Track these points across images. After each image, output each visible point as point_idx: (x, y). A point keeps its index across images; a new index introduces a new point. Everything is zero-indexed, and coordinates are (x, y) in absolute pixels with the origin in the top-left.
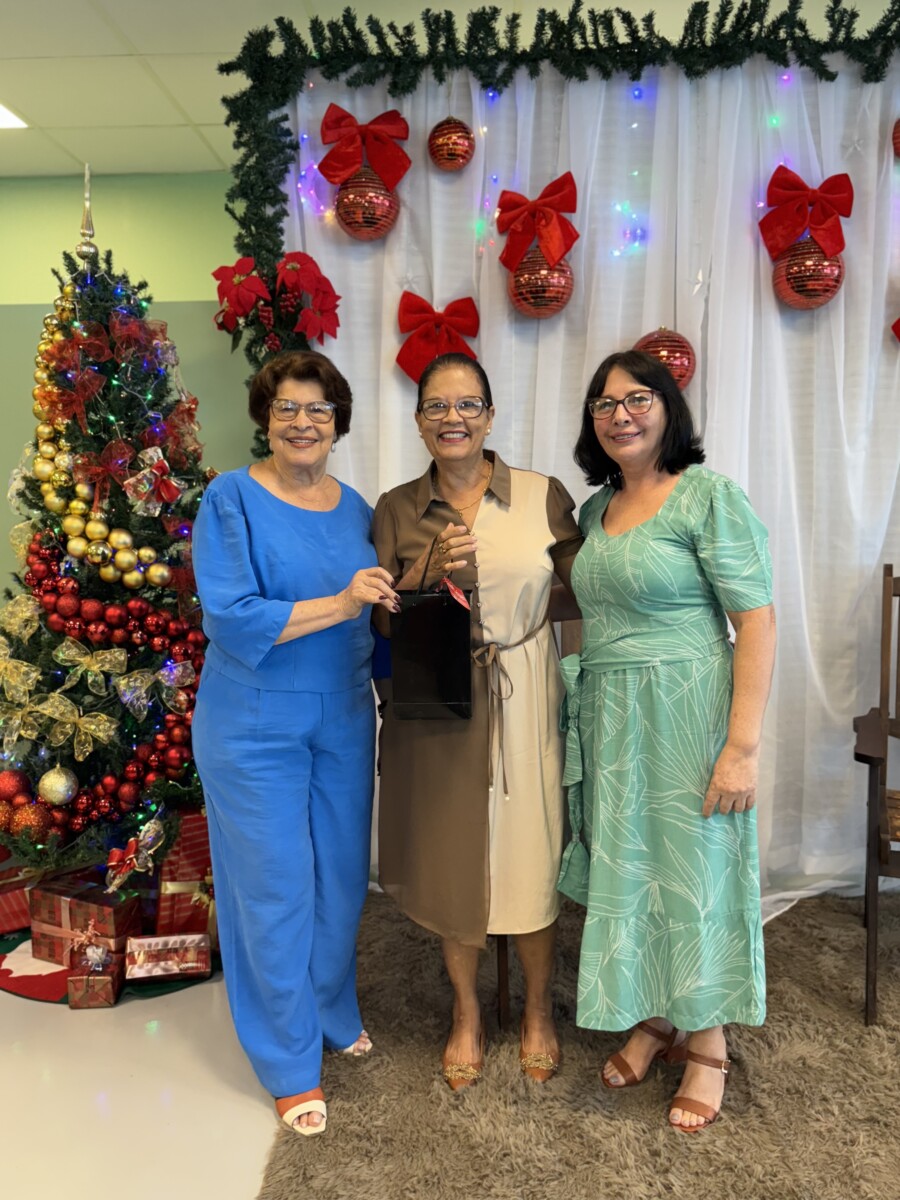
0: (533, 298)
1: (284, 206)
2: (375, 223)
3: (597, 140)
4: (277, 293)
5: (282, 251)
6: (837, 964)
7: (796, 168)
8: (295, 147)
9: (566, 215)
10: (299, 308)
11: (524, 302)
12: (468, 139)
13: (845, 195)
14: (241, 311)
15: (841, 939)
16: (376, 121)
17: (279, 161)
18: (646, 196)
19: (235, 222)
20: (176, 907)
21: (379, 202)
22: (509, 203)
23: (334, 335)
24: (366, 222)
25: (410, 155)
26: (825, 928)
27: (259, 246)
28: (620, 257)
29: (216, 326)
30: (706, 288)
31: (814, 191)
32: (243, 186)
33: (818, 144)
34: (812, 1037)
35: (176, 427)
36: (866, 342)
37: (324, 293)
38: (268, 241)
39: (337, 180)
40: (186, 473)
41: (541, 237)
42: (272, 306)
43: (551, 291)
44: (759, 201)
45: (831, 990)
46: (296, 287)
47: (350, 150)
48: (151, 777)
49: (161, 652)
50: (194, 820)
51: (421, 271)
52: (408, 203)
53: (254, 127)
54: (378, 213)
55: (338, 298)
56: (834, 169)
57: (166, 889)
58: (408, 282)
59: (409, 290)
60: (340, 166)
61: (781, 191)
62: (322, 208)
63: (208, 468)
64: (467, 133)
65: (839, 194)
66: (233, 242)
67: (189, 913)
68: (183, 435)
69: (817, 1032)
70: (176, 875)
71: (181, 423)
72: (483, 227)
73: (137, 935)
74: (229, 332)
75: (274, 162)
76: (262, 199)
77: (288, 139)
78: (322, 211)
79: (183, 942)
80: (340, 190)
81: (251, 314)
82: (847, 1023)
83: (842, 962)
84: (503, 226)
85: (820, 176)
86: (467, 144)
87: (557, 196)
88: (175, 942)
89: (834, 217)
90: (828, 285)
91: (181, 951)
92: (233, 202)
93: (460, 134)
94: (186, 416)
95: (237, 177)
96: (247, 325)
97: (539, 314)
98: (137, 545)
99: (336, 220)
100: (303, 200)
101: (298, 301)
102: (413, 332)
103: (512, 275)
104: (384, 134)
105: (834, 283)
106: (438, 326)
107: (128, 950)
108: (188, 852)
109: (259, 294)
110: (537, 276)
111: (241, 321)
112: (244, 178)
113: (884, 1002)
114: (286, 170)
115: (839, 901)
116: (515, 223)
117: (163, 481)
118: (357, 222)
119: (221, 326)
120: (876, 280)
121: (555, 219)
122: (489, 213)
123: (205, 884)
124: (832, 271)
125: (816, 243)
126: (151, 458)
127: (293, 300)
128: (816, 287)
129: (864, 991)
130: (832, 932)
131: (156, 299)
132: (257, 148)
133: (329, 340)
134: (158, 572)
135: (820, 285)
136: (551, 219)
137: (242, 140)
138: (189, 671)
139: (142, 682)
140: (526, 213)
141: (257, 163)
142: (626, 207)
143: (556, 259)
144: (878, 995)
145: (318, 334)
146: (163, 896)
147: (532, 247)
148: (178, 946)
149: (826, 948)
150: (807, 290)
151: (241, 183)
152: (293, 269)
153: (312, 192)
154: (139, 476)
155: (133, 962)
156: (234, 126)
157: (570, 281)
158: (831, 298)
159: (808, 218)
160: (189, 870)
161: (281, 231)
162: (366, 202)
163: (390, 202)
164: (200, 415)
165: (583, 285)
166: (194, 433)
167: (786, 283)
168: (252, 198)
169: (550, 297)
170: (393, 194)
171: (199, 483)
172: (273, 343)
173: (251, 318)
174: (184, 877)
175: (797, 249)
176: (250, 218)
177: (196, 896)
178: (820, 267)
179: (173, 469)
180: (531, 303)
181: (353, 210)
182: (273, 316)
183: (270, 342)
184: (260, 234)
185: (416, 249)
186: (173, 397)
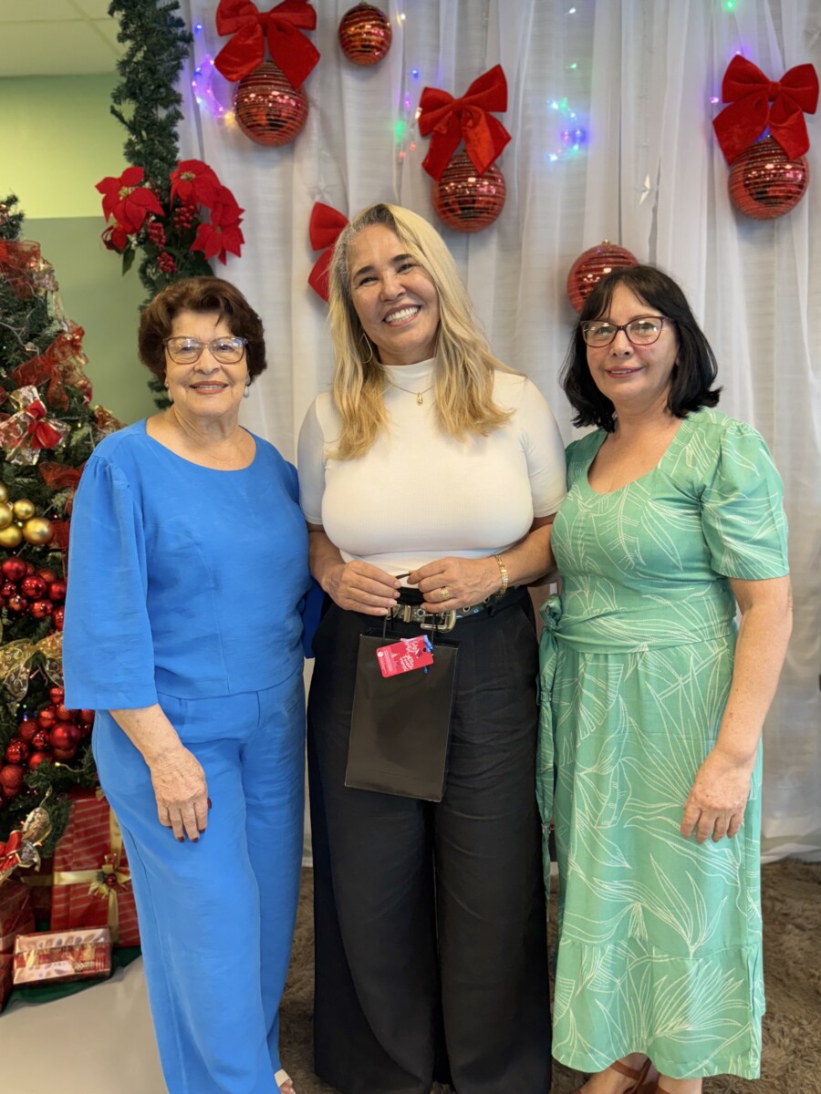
0: (463, 209)
1: (178, 108)
2: (281, 126)
3: (530, 29)
4: (171, 207)
5: (176, 159)
6: (803, 945)
7: (754, 58)
8: (188, 39)
9: (496, 115)
10: (196, 224)
11: (450, 214)
12: (384, 27)
13: (806, 89)
14: (130, 228)
15: (807, 913)
16: (277, 9)
17: (170, 56)
18: (586, 92)
19: (124, 126)
20: (72, 899)
21: (285, 101)
22: (432, 101)
23: (238, 254)
24: (271, 125)
25: (319, 48)
26: (788, 900)
27: (150, 154)
28: (557, 161)
29: (104, 246)
30: (654, 195)
31: (775, 84)
32: (130, 85)
33: (779, 30)
34: (777, 1040)
35: (57, 362)
37: (225, 205)
38: (161, 148)
39: (234, 76)
40: (70, 413)
41: (468, 140)
42: (164, 228)
43: (480, 202)
44: (713, 96)
45: (797, 979)
46: (192, 199)
47: (250, 42)
48: (36, 758)
49: (42, 619)
50: (89, 804)
51: (334, 180)
52: (318, 103)
53: (140, 16)
54: (283, 114)
55: (241, 211)
56: (796, 59)
57: (60, 879)
58: (320, 192)
59: (321, 202)
60: (238, 60)
61: (735, 83)
62: (221, 109)
63: (97, 407)
64: (382, 21)
65: (803, 87)
66: (123, 150)
67: (85, 905)
68: (70, 368)
69: (783, 1033)
70: (70, 864)
71: (60, 356)
72: (402, 129)
73: (28, 932)
74: (119, 252)
75: (165, 56)
76: (153, 100)
77: (180, 31)
78: (221, 113)
79: (79, 940)
80: (240, 88)
81: (143, 231)
82: (816, 1021)
83: (808, 942)
84: (425, 127)
85: (781, 64)
86: (382, 34)
87: (486, 92)
88: (72, 938)
89: (795, 116)
90: (790, 192)
91: (77, 949)
92: (120, 104)
93: (374, 22)
94: (67, 349)
95: (123, 74)
96: (136, 245)
97: (467, 228)
98: (13, 497)
99: (237, 123)
100: (199, 100)
101: (196, 216)
103: (438, 183)
104: (288, 23)
105: (797, 189)
107: (17, 950)
108: (82, 839)
109: (150, 209)
110: (464, 184)
111: (133, 239)
112: (131, 76)
114: (179, 67)
116: (438, 125)
117: (41, 424)
118: (260, 125)
119: (110, 245)
121: (483, 119)
122: (409, 113)
123: (103, 873)
124: (795, 175)
125: (777, 143)
126: (25, 399)
127: (188, 215)
128: (781, 194)
130: (797, 906)
131: (28, 216)
132: (145, 41)
133: (232, 260)
134: (38, 528)
135: (781, 191)
136: (480, 116)
137: (128, 32)
139: (20, 654)
140: (451, 113)
141: (144, 58)
142: (563, 105)
143: (485, 165)
145: (219, 252)
146: (56, 887)
147: (459, 151)
148: (73, 944)
149: (790, 927)
150: (767, 198)
151: (128, 82)
152: (188, 179)
153: (209, 91)
154: (13, 419)
155: (22, 964)
156: (119, 15)
157: (501, 190)
158: (793, 206)
160: (84, 858)
161: (176, 136)
162: (269, 101)
163: (297, 102)
164: (86, 345)
165: (517, 194)
166: (80, 367)
167: (744, 189)
168: (141, 98)
169: (478, 208)
170: (300, 92)
171: (86, 424)
172: (164, 265)
173: (141, 236)
174: (79, 866)
175: (754, 151)
176: (139, 122)
177: (94, 886)
178: (782, 171)
179: (53, 410)
180: (458, 215)
181: (254, 110)
182: (165, 233)
183: (163, 263)
184: (152, 140)
185: (328, 155)
186: (55, 328)
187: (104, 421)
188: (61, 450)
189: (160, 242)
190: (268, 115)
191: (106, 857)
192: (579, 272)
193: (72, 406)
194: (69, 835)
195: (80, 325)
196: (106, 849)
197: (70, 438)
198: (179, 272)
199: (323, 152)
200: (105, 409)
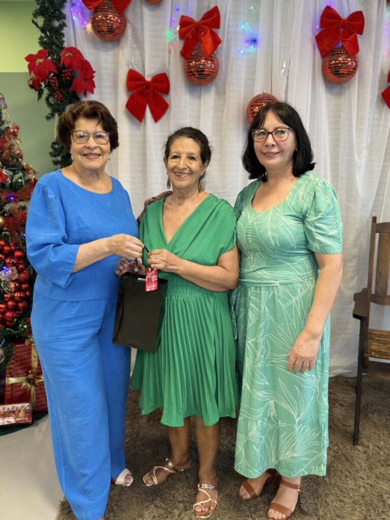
0: (199, 74)
1: (64, 21)
2: (113, 32)
4: (61, 69)
5: (63, 46)
6: (342, 412)
7: (336, 7)
9: (215, 30)
10: (73, 77)
11: (192, 77)
13: (360, 22)
14: (41, 79)
15: (345, 399)
18: (257, 20)
19: (38, 29)
20: (14, 390)
21: (115, 20)
22: (185, 23)
23: (93, 92)
24: (109, 31)
26: (337, 394)
27: (51, 43)
28: (243, 53)
29: (29, 87)
30: (287, 71)
31: (344, 20)
35: (6, 142)
36: (368, 102)
37: (86, 69)
38: (56, 40)
39: (91, 7)
40: (13, 166)
41: (201, 42)
42: (58, 79)
43: (207, 71)
44: (316, 25)
45: (338, 427)
46: (70, 66)
51: (138, 58)
52: (131, 21)
55: (94, 72)
56: (355, 8)
57: (8, 381)
58: (132, 64)
59: (133, 69)
61: (327, 19)
62: (85, 22)
63: (25, 164)
65: (357, 22)
66: (39, 41)
67: (21, 393)
68: (13, 145)
70: (13, 374)
71: (8, 139)
72: (171, 35)
74: (36, 90)
76: (53, 17)
78: (85, 24)
79: (17, 408)
80: (94, 12)
81: (47, 80)
82: (345, 444)
83: (344, 411)
84: (182, 35)
85: (348, 12)
87: (210, 19)
88: (14, 407)
89: (353, 36)
90: (350, 71)
91: (17, 412)
92: (36, 18)
94: (11, 136)
95: (38, 4)
96: (44, 87)
97: (200, 83)
99: (92, 30)
100: (74, 18)
101: (73, 74)
102: (134, 91)
103: (187, 61)
105: (353, 70)
106: (148, 88)
109: (51, 70)
110: (199, 63)
111: (43, 84)
112: (43, 5)
113: (363, 432)
115: (344, 379)
116: (188, 34)
118: (103, 31)
119: (32, 86)
120: (374, 69)
121: (208, 32)
123: (28, 379)
125: (344, 48)
127: (69, 73)
128: (344, 72)
129: (353, 427)
130: (340, 396)
135: (345, 71)
136: (207, 30)
138: (15, 272)
140: (194, 28)
142: (247, 26)
143: (209, 54)
144: (360, 429)
145: (83, 91)
146: (7, 385)
147: (197, 47)
148: (15, 410)
149: (337, 405)
150: (339, 74)
151: (41, 8)
152: (69, 56)
153: (79, 14)
157: (217, 66)
158: (351, 78)
159: (341, 35)
160: (20, 371)
161: (63, 35)
162: (108, 20)
163: (121, 20)
164: (20, 135)
165: (224, 68)
166: (17, 145)
167: (328, 69)
168: (47, 16)
169: (206, 74)
170: (122, 16)
171: (20, 172)
172: (58, 97)
173: (47, 83)
174: (17, 375)
175: (334, 52)
176: (46, 27)
177: (24, 384)
178: (346, 62)
179: (5, 165)
180: (196, 77)
181: (101, 24)
182: (58, 82)
183: (56, 96)
184: (52, 36)
185: (136, 46)
186: (5, 126)
187: (28, 171)
188: (8, 184)
189: (55, 86)
190: (108, 26)
191: (30, 371)
192: (252, 106)
193: (14, 163)
194: (13, 361)
195: (17, 125)
196: (30, 368)
197: (12, 178)
198: (65, 101)
199: (134, 45)
200: (29, 165)
